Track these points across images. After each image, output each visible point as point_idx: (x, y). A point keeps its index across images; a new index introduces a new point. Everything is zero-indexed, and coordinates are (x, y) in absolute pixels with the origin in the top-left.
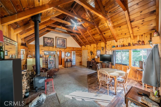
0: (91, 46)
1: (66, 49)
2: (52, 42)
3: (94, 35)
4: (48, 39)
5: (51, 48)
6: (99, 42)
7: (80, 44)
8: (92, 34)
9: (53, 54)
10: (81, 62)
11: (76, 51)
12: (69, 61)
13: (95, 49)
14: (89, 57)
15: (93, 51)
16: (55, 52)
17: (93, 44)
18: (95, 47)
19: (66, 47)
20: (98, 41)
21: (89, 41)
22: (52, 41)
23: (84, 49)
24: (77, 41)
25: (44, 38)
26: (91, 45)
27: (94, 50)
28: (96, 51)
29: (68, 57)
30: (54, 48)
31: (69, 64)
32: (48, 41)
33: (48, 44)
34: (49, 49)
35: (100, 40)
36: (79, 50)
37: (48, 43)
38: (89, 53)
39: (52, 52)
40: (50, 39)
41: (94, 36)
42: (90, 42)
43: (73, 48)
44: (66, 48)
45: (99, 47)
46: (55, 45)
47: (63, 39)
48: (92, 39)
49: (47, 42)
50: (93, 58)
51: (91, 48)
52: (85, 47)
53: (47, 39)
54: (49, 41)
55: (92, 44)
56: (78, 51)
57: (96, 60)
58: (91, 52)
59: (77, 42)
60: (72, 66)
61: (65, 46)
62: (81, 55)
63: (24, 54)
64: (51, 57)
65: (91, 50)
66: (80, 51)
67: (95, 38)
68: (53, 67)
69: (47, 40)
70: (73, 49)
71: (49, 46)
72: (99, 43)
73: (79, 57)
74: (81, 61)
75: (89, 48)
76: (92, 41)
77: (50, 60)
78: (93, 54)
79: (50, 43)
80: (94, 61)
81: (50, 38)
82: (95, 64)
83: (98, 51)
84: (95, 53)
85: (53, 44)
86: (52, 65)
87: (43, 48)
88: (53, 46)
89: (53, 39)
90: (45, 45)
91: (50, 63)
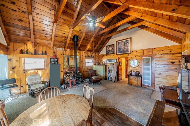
5: (112, 55)
16: (115, 60)
19: (130, 52)
25: (107, 46)
29: (134, 68)
30: (115, 56)
33: (110, 52)
34: (110, 57)
39: (113, 60)
40: (111, 46)
53: (109, 47)
54: (110, 49)
61: (129, 50)
63: (93, 63)
64: (110, 66)
69: (109, 48)
70: (147, 52)
71: (110, 54)
85: (114, 51)
86: (110, 75)
87: (106, 57)
88: (114, 53)
89: (113, 45)
90: (107, 54)
91: (109, 72)
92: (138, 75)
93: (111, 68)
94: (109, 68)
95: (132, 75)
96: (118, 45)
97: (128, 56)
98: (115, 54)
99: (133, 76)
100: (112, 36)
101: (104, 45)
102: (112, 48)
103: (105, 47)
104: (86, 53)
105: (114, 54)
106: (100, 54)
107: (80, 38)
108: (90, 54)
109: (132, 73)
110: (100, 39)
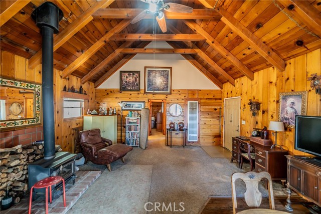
0: (252, 79)
1: (169, 96)
2: (136, 81)
3: (259, 26)
4: (129, 75)
5: (134, 93)
6: (294, 56)
7: (215, 77)
8: (246, 25)
9: (138, 107)
10: (218, 136)
11: (202, 101)
12: (176, 128)
13: (274, 91)
14: (244, 122)
15: (260, 100)
16: (143, 104)
17: (261, 72)
18: (274, 79)
19: (169, 92)
20: (288, 48)
21: (241, 61)
22: (138, 79)
23: (230, 95)
24: (205, 68)
25: (121, 72)
26: (255, 74)
27: (268, 97)
28: (278, 96)
29: (175, 118)
30: (141, 95)
31: (177, 138)
32: (128, 79)
33: (129, 86)
34: (130, 97)
35: (300, 43)
36: (212, 97)
37: (128, 83)
38: (244, 108)
39: (137, 104)
40: (133, 74)
41: (258, 33)
42: (245, 63)
43: (193, 92)
44: (171, 93)
45: (291, 80)
46: (142, 87)
47: (164, 71)
48: (254, 47)
49: (126, 81)
50: (260, 126)
51: (255, 86)
52: (233, 85)
53: (127, 74)
54: (131, 79)
55: (257, 70)
56: (208, 101)
57: (273, 138)
58: (251, 103)
59: (203, 72)
60: (185, 144)
61: (167, 87)
62: (220, 113)
63: (83, 108)
64: (133, 115)
65: (254, 94)
66: (216, 99)
67: (264, 39)
68: (135, 138)
69: (127, 77)
70: (192, 95)
71: (131, 90)
72: (292, 61)
73: (213, 118)
74: (221, 132)
75: (245, 89)
76: (256, 57)
77: (129, 123)
78: (263, 112)
79: (133, 83)
80: (262, 142)
81: (134, 72)
82: (264, 154)
83: (285, 98)
84: (272, 107)
85: (139, 84)
86: (133, 135)
87: (119, 95)
88: (139, 90)
89: (139, 72)
90: (123, 89)
91: (130, 129)
92: (182, 129)
93: (135, 121)
94: (130, 121)
95: (174, 130)
96: (149, 75)
97: (167, 97)
98: (142, 92)
99: (176, 130)
100: (135, 54)
101: (115, 67)
102: (134, 79)
103: (117, 73)
104: (65, 78)
105: (139, 92)
106: (99, 87)
107: (67, 22)
108: (75, 82)
109: (174, 127)
110: (114, 51)
